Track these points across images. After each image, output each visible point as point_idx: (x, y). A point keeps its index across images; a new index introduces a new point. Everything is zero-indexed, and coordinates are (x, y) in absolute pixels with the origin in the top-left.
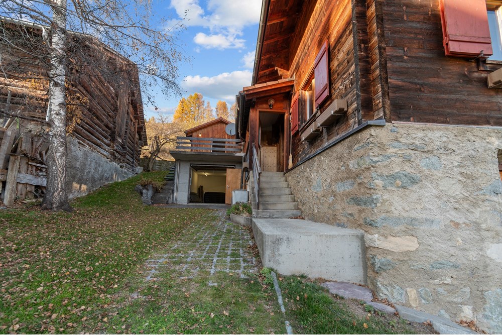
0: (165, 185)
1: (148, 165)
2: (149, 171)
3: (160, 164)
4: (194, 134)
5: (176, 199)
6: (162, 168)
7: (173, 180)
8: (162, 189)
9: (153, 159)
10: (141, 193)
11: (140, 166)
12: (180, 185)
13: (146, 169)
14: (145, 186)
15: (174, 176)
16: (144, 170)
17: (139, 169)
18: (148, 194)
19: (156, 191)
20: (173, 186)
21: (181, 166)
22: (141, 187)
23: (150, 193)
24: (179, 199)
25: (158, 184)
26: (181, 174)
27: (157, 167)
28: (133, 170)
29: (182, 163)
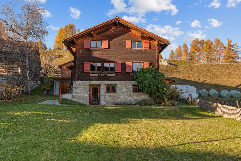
0: (51, 89)
1: (43, 80)
2: (43, 83)
3: (48, 80)
4: (62, 67)
5: (55, 94)
6: (49, 81)
7: (54, 87)
8: (50, 90)
9: (45, 77)
10: (43, 92)
11: (39, 81)
12: (56, 89)
13: (42, 82)
14: (44, 90)
15: (54, 86)
16: (41, 82)
17: (39, 82)
18: (45, 92)
19: (48, 91)
20: (54, 89)
21: (56, 82)
22: (43, 90)
23: (46, 92)
24: (56, 94)
25: (48, 89)
26: (56, 85)
27: (47, 81)
28: (37, 83)
29: (57, 81)
